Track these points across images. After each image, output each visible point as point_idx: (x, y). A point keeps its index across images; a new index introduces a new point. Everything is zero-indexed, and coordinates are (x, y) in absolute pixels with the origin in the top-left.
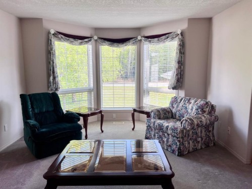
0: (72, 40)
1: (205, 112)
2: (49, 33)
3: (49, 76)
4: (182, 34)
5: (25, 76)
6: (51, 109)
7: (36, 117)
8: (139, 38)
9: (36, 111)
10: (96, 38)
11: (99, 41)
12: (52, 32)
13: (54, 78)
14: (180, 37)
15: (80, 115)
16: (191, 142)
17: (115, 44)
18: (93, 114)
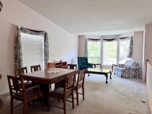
0: (93, 41)
1: (134, 65)
2: (86, 39)
3: (85, 52)
4: (132, 37)
5: (79, 52)
6: (85, 62)
7: (81, 63)
8: (118, 38)
9: (81, 62)
10: (102, 39)
11: (103, 40)
12: (87, 39)
13: (87, 53)
14: (131, 38)
15: (93, 64)
16: (127, 74)
17: (109, 41)
18: (97, 64)
